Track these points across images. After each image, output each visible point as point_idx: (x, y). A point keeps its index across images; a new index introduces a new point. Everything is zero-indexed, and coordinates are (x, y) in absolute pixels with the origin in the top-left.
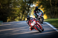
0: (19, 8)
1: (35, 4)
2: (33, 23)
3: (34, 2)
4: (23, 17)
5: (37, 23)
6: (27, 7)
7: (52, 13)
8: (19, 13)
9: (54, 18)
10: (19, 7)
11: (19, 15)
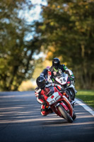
0: (5, 58)
1: (44, 52)
2: (53, 97)
3: (42, 47)
4: (14, 83)
5: (62, 98)
6: (24, 57)
7: (84, 77)
8: (3, 73)
9: (88, 89)
10: (6, 56)
11: (3, 75)
